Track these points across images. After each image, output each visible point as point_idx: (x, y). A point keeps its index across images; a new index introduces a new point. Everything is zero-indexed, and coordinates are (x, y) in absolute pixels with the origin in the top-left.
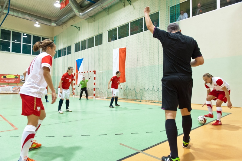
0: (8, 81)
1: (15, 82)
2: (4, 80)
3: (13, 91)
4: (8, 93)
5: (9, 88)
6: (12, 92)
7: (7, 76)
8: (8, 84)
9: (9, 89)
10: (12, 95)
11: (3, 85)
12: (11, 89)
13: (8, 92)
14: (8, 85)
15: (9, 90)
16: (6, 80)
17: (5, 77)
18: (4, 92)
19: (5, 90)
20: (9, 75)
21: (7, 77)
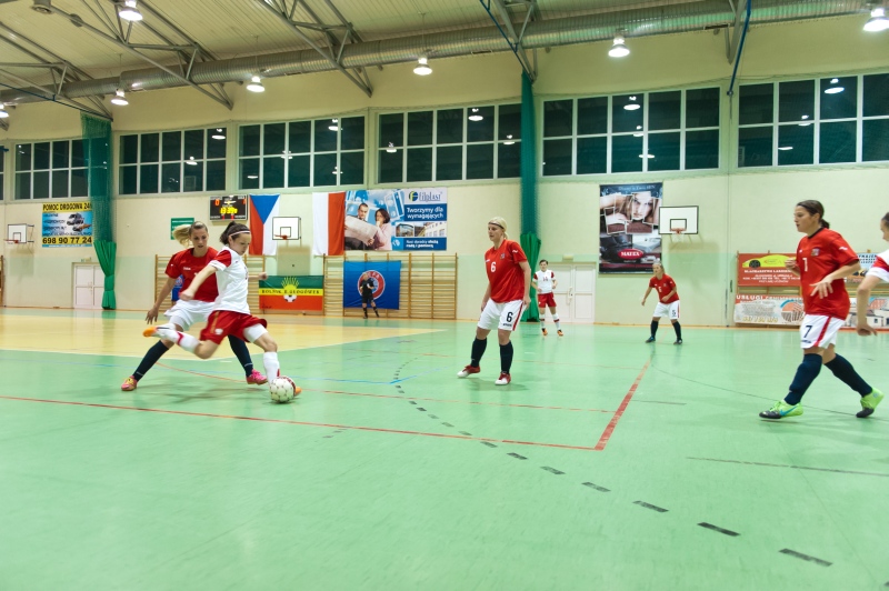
0: (764, 277)
1: (790, 281)
2: (753, 275)
3: (786, 316)
4: (765, 326)
5: (770, 305)
6: (781, 321)
7: (761, 260)
8: (765, 291)
9: (772, 309)
10: (780, 334)
11: (749, 294)
12: (778, 311)
13: (766, 323)
14: (764, 296)
15: (770, 313)
16: (760, 277)
17: (756, 265)
18: (753, 322)
19: (758, 314)
20: (769, 254)
21: (763, 265)
